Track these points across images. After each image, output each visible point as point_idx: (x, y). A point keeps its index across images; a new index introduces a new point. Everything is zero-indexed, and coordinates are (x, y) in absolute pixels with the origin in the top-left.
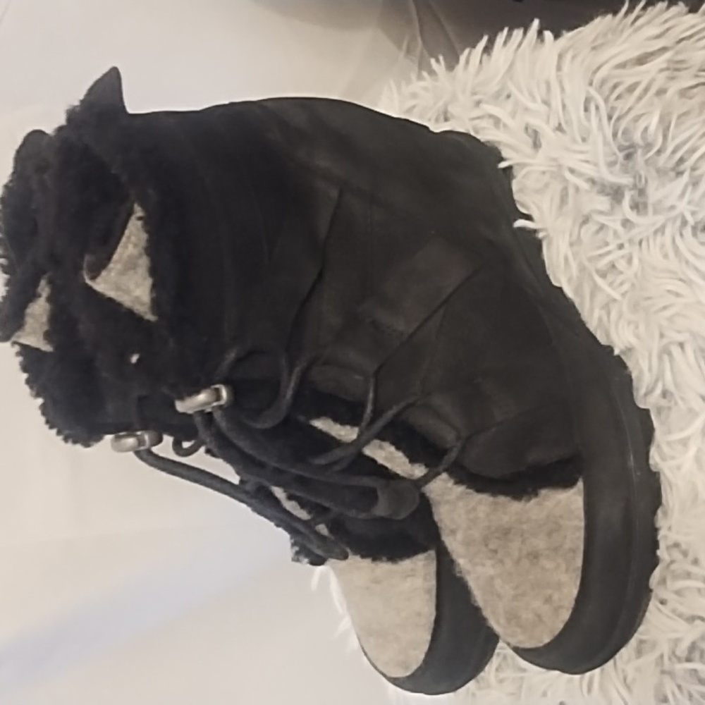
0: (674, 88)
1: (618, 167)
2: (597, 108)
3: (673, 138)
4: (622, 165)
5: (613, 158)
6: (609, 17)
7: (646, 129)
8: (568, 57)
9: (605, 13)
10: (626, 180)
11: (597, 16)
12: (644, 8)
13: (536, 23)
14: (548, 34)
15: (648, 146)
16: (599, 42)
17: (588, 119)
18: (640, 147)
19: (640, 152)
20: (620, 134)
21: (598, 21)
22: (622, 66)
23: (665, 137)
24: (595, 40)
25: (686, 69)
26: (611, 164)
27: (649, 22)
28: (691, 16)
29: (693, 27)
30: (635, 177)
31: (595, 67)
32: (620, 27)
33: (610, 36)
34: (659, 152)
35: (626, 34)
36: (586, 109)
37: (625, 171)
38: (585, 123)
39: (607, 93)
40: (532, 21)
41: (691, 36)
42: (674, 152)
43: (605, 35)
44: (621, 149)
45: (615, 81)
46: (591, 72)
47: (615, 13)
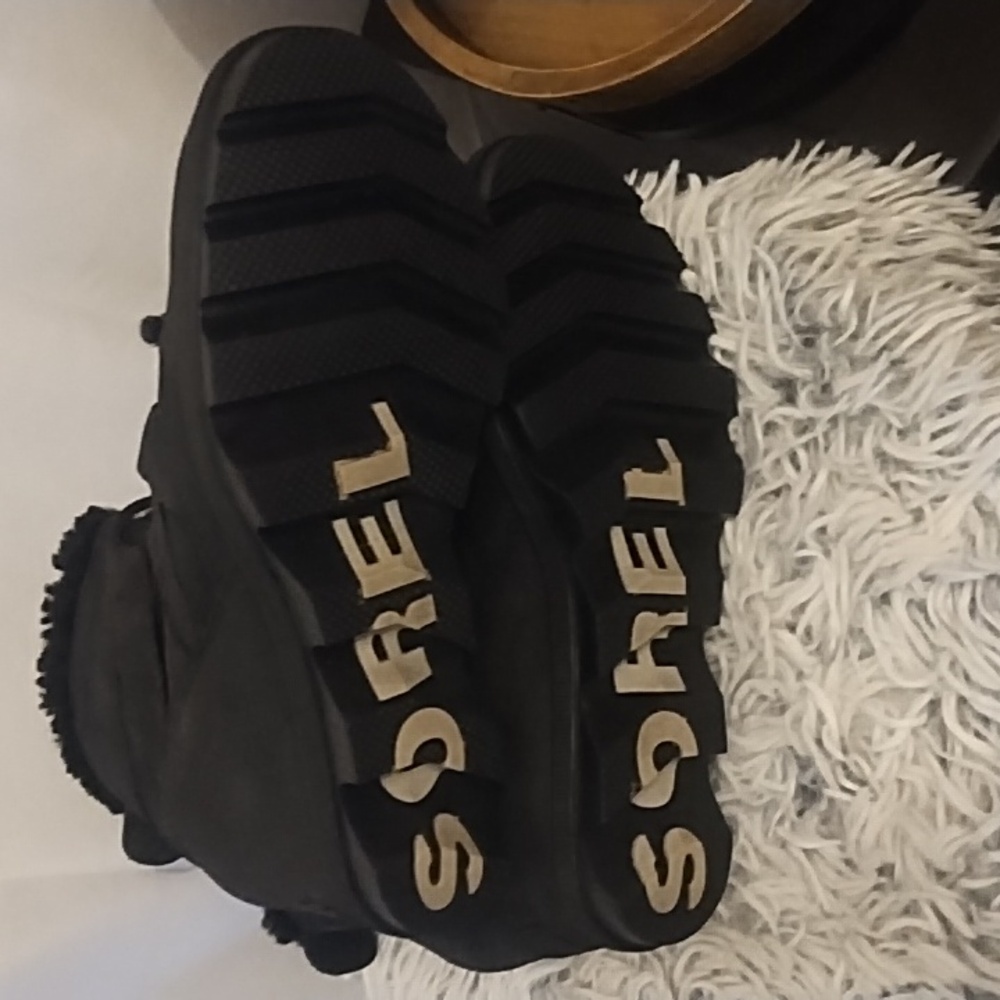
0: (865, 261)
1: (791, 353)
2: (767, 275)
3: (874, 321)
4: (798, 351)
5: (784, 341)
6: (774, 161)
7: (835, 306)
8: (726, 207)
9: (767, 156)
10: (801, 372)
11: (758, 159)
12: (821, 153)
13: (675, 166)
14: (694, 179)
15: (838, 330)
16: (761, 192)
17: (755, 291)
18: (827, 329)
19: (825, 336)
20: (797, 311)
21: (758, 164)
22: (798, 226)
23: (862, 319)
24: (756, 189)
25: (878, 239)
26: (783, 348)
27: (826, 174)
28: (882, 170)
29: (886, 184)
30: (814, 369)
31: (762, 224)
32: (790, 175)
33: (775, 185)
34: (854, 337)
35: (798, 186)
36: (752, 278)
37: (800, 359)
38: (750, 295)
39: (780, 258)
40: (670, 162)
41: (882, 197)
42: (876, 338)
43: (770, 183)
44: (799, 330)
45: (790, 244)
46: (757, 230)
47: (782, 157)
